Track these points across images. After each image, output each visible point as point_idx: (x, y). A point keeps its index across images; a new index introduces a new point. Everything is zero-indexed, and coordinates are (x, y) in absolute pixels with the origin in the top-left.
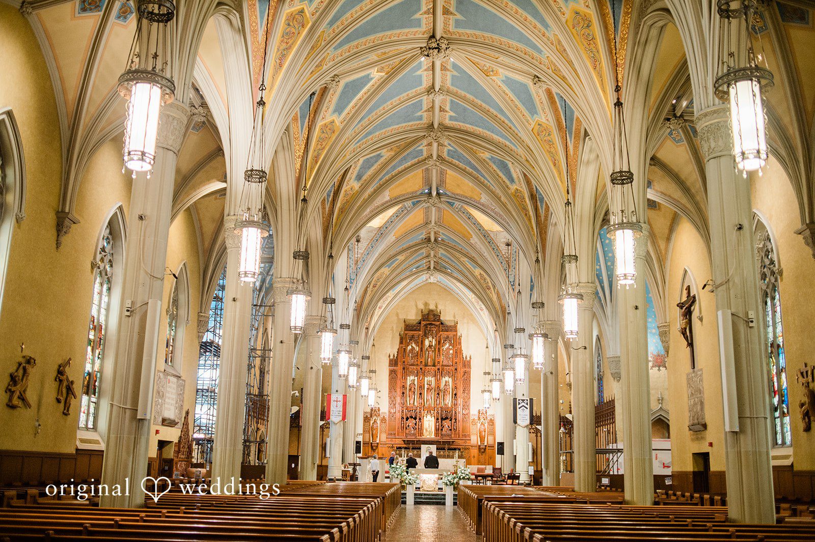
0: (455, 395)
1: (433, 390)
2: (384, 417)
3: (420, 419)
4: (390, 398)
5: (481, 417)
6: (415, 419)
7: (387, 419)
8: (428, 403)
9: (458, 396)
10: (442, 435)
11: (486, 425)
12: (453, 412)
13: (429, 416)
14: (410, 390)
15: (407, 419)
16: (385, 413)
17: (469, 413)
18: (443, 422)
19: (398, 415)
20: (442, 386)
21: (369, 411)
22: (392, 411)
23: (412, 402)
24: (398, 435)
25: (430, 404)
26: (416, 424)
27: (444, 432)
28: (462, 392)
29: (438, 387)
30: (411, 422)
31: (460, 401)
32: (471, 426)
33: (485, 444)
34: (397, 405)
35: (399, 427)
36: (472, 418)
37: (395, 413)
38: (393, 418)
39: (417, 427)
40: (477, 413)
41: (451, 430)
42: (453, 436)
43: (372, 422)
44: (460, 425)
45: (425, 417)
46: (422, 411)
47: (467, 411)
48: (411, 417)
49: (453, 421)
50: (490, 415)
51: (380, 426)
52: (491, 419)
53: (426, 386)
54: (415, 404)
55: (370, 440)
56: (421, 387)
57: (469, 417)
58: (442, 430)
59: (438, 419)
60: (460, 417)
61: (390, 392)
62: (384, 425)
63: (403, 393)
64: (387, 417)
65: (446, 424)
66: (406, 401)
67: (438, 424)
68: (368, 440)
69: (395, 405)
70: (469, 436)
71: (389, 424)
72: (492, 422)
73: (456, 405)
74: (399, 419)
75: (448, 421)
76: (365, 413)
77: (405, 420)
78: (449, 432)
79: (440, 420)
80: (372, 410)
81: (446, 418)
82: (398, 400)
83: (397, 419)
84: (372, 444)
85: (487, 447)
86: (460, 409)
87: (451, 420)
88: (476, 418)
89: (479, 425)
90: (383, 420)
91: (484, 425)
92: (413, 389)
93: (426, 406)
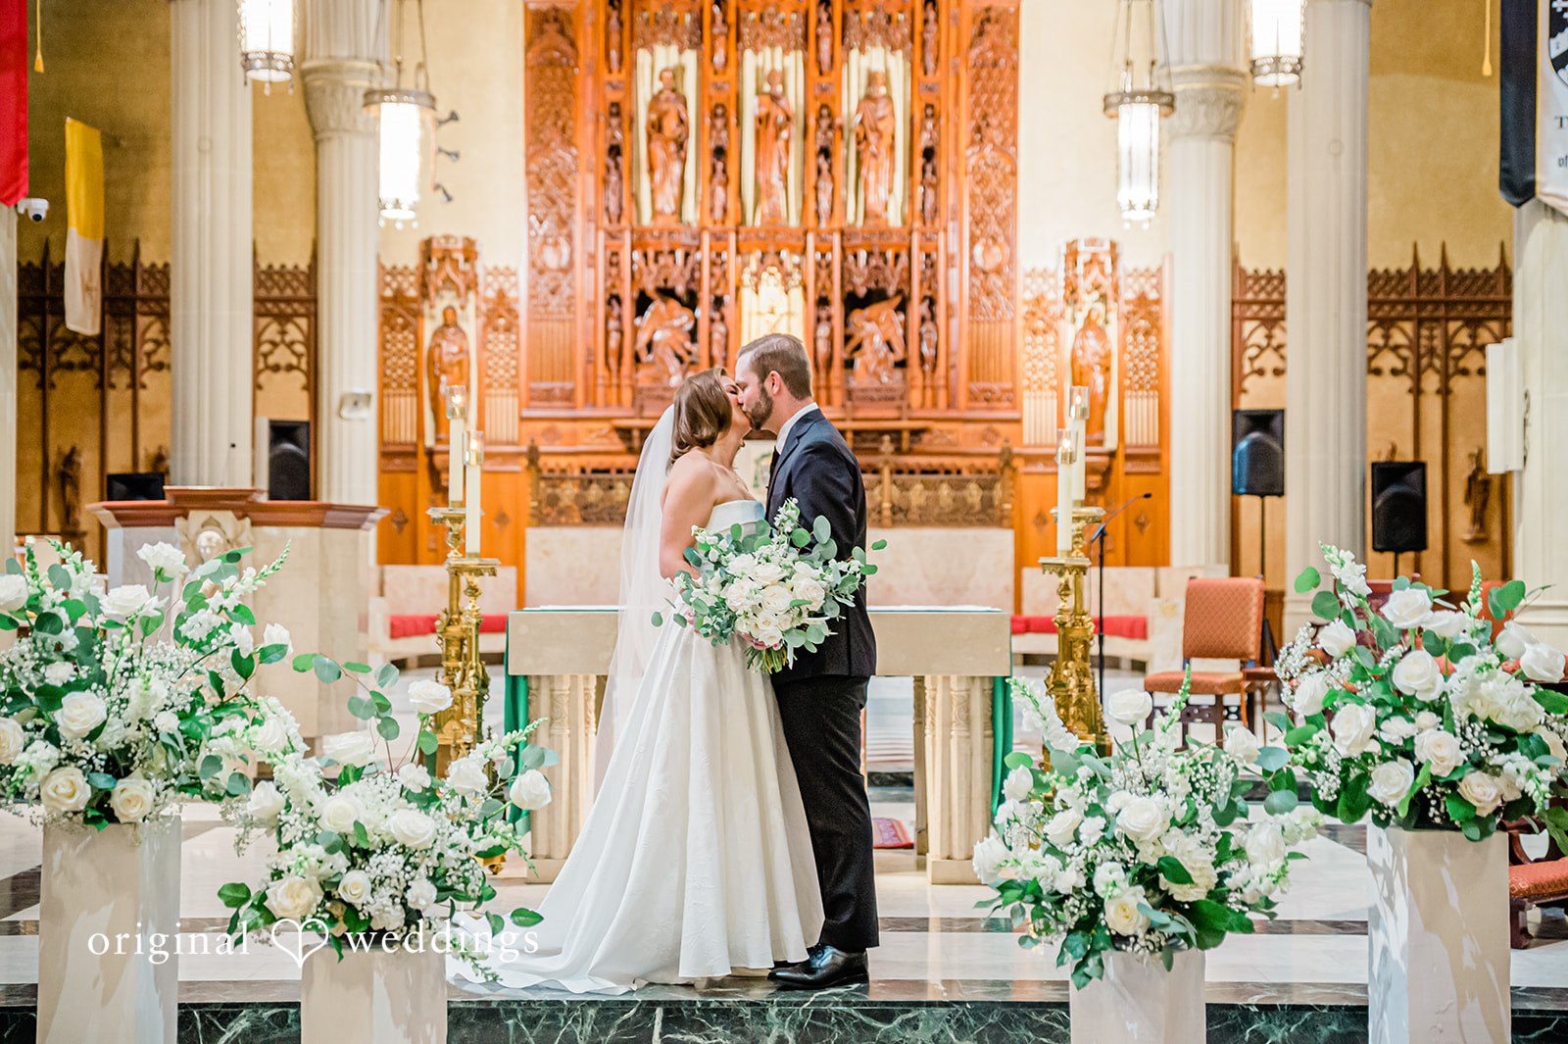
0: (929, 154)
1: (794, 131)
2: (501, 295)
3: (718, 302)
4: (536, 180)
5: (1084, 284)
6: (691, 301)
7: (522, 308)
8: (765, 207)
9: (943, 162)
10: (849, 394)
11: (1113, 331)
12: (918, 258)
13: (771, 282)
14: (656, 127)
15: (642, 304)
16: (509, 273)
17: (1012, 260)
18: (857, 316)
19: (589, 284)
20: (849, 106)
21: (411, 259)
22: (551, 258)
23: (667, 204)
24: (590, 400)
25: (774, 214)
26: (693, 335)
27: (860, 379)
28: (964, 140)
29: (827, 112)
30: (665, 325)
31: (958, 191)
32: (1024, 339)
33: (1111, 443)
34: (578, 224)
35: (591, 354)
36: (1025, 293)
37: (567, 270)
38: (554, 301)
39: (700, 349)
40: (1055, 263)
41: (901, 364)
42: (915, 397)
43: (428, 328)
44: (956, 333)
45: (747, 293)
46: (730, 256)
47: (997, 256)
48: (667, 293)
49: (917, 309)
50: (1136, 274)
51: (483, 344)
52: (1142, 300)
53: (751, 107)
54: (691, 214)
55: (421, 433)
56: (722, 112)
57: (1009, 285)
58: (849, 364)
59: (823, 302)
60: (955, 285)
61: (536, 141)
62: (500, 342)
63: (615, 151)
64: (520, 294)
65: (877, 327)
66: (635, 197)
67: (823, 331)
68: (407, 435)
69: (563, 222)
70: (1012, 397)
71: (535, 336)
72: (1147, 314)
73: (930, 215)
74: (593, 305)
75: (884, 311)
76: (386, 273)
77: (628, 308)
78: (890, 379)
79: (836, 309)
80: (427, 249)
81: (876, 296)
82: (585, 186)
83: (581, 309)
84: (430, 453)
85: (1121, 466)
86: (953, 240)
87: (902, 308)
88: (1056, 293)
89: (1069, 332)
90: (499, 312)
91: (1101, 335)
92: (671, 126)
93: (755, 220)
